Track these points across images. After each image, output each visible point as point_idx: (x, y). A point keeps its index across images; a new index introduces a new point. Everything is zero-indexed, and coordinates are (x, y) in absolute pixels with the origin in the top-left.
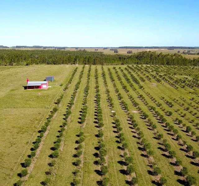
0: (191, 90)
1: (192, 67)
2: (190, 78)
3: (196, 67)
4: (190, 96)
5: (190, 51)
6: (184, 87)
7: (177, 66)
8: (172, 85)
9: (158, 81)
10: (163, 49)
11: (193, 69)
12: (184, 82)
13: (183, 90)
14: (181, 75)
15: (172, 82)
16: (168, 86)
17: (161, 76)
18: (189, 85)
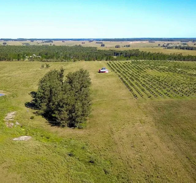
0: (167, 73)
1: (169, 61)
2: (167, 68)
3: (171, 61)
4: (167, 75)
5: (169, 44)
6: (164, 71)
7: (160, 61)
8: (158, 71)
9: (152, 69)
10: (145, 42)
11: (169, 62)
12: (164, 69)
13: (163, 73)
14: (163, 66)
15: (158, 69)
16: (157, 71)
17: (152, 67)
18: (166, 71)
